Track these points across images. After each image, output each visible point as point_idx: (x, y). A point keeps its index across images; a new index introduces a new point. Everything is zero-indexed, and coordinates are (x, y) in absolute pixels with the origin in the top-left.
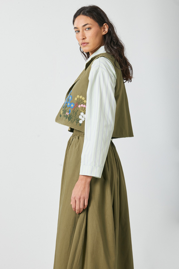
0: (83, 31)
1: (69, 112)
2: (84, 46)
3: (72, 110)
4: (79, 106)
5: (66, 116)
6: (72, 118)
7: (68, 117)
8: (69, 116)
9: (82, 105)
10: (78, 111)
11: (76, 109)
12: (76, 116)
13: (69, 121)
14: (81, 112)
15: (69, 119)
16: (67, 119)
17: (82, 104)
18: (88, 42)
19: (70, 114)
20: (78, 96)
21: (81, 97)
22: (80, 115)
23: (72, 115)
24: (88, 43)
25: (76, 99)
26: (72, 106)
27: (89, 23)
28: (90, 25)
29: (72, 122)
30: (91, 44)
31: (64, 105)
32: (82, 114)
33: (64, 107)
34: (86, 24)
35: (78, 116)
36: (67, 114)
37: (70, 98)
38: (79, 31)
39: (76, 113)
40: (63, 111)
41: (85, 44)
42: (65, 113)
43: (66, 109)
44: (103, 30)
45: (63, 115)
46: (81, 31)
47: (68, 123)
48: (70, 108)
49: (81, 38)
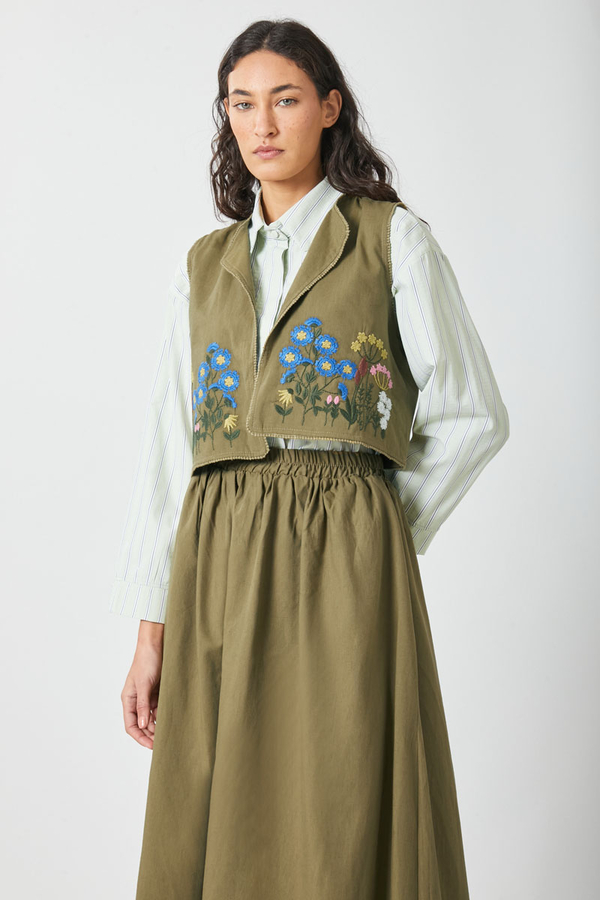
0: (269, 106)
1: (340, 393)
2: (266, 160)
3: (351, 385)
4: (373, 371)
5: (334, 410)
6: (360, 414)
7: (342, 411)
8: (343, 406)
9: (379, 367)
10: (372, 386)
11: (364, 381)
12: (371, 405)
13: (351, 424)
14: (381, 390)
15: (346, 415)
16: (341, 418)
17: (378, 362)
18: (282, 148)
19: (347, 400)
20: (362, 337)
21: (372, 339)
22: (378, 400)
23: (358, 402)
24: (282, 151)
25: (356, 347)
27: (295, 84)
28: (297, 91)
29: (363, 427)
30: (291, 155)
31: (293, 371)
32: (383, 395)
33: (297, 378)
34: (284, 83)
35: (376, 404)
36: (329, 400)
37: (326, 344)
38: (247, 105)
39: (368, 394)
40: (295, 394)
41: (269, 154)
42: (319, 399)
43: (313, 385)
44: (326, 111)
45: (299, 408)
46: (262, 105)
47: (351, 431)
48: (340, 379)
49: (262, 129)
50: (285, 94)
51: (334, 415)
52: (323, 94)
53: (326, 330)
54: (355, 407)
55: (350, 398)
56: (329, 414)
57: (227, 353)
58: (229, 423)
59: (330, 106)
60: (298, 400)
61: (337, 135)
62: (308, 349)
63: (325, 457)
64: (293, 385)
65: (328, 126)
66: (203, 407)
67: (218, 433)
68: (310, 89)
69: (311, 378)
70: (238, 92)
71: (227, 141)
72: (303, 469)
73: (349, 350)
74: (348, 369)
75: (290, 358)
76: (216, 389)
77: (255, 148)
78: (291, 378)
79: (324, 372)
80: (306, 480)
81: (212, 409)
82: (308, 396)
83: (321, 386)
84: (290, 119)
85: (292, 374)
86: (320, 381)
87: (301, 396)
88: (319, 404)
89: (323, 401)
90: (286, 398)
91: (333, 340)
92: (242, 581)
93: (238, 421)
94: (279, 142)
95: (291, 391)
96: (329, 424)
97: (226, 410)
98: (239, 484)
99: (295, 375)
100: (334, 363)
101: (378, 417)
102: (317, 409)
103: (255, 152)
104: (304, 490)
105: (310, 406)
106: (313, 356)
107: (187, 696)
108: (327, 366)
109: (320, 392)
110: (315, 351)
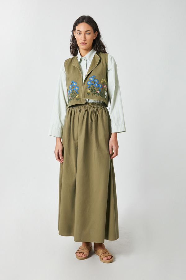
1: (99, 91)
2: (83, 45)
3: (101, 89)
5: (98, 94)
8: (100, 93)
10: (104, 90)
11: (103, 88)
13: (101, 97)
15: (101, 95)
16: (99, 96)
17: (105, 85)
20: (103, 79)
22: (105, 92)
24: (86, 44)
25: (102, 82)
30: (88, 44)
33: (91, 87)
34: (88, 30)
36: (97, 92)
37: (96, 81)
38: (80, 33)
43: (94, 89)
44: (95, 36)
45: (91, 93)
46: (83, 34)
48: (99, 88)
49: (83, 39)
50: (88, 32)
51: (98, 95)
52: (94, 32)
53: (96, 78)
57: (76, 83)
58: (77, 97)
59: (95, 34)
60: (91, 92)
61: (97, 40)
63: (97, 104)
64: (90, 89)
65: (95, 39)
66: (71, 94)
67: (75, 99)
68: (92, 31)
69: (94, 87)
70: (78, 30)
71: (74, 39)
72: (93, 106)
74: (100, 86)
75: (89, 83)
76: (74, 90)
77: (81, 42)
79: (96, 86)
80: (93, 108)
81: (73, 94)
82: (93, 91)
83: (96, 89)
84: (88, 37)
86: (95, 88)
88: (95, 93)
91: (98, 80)
92: (81, 129)
93: (79, 96)
94: (86, 42)
95: (90, 90)
97: (76, 94)
98: (80, 110)
100: (98, 85)
102: (95, 94)
103: (81, 43)
104: (93, 110)
105: (93, 93)
106: (94, 83)
107: (70, 152)
110: (94, 82)
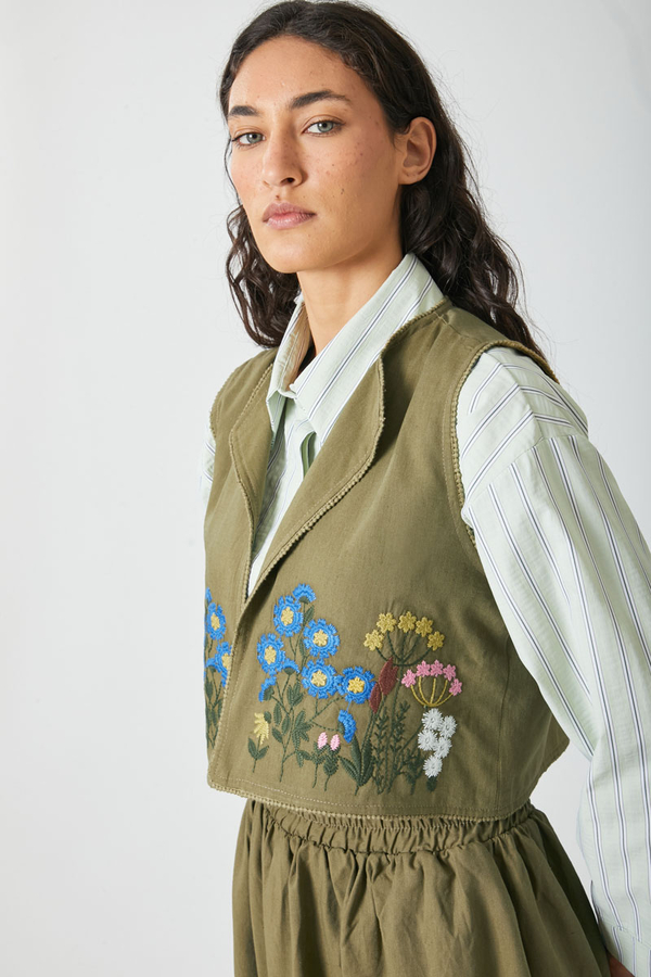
1: (340, 728)
2: (283, 231)
3: (364, 712)
4: (408, 679)
5: (330, 761)
6: (379, 763)
7: (345, 762)
8: (347, 753)
9: (423, 669)
10: (405, 709)
11: (389, 702)
12: (402, 743)
13: (360, 784)
14: (427, 709)
15: (353, 771)
16: (342, 774)
17: (419, 661)
19: (354, 742)
20: (385, 622)
21: (407, 623)
22: (421, 727)
23: (375, 742)
24: (313, 214)
25: (373, 641)
26: (357, 685)
27: (336, 92)
29: (386, 785)
31: (271, 682)
32: (432, 718)
33: (276, 696)
34: (315, 89)
35: (415, 737)
36: (322, 742)
37: (321, 638)
39: (394, 725)
40: (273, 723)
41: (288, 221)
42: (306, 738)
43: (297, 710)
44: (405, 154)
45: (276, 751)
47: (360, 798)
48: (342, 705)
51: (331, 770)
53: (321, 611)
54: (369, 753)
55: (361, 737)
56: (321, 766)
57: (221, 612)
59: (412, 147)
60: (276, 734)
62: (294, 642)
65: (409, 181)
69: (296, 697)
73: (359, 648)
75: (270, 656)
76: (214, 669)
78: (267, 694)
79: (314, 688)
82: (290, 730)
83: (310, 714)
84: (327, 155)
85: (270, 687)
86: (308, 705)
87: (279, 729)
88: (306, 747)
89: (311, 743)
90: (263, 730)
91: (332, 630)
94: (305, 196)
95: (267, 718)
96: (321, 785)
99: (275, 689)
100: (332, 673)
101: (420, 758)
102: (301, 756)
103: (265, 219)
105: (291, 748)
106: (299, 657)
108: (319, 679)
109: (307, 727)
110: (304, 649)
